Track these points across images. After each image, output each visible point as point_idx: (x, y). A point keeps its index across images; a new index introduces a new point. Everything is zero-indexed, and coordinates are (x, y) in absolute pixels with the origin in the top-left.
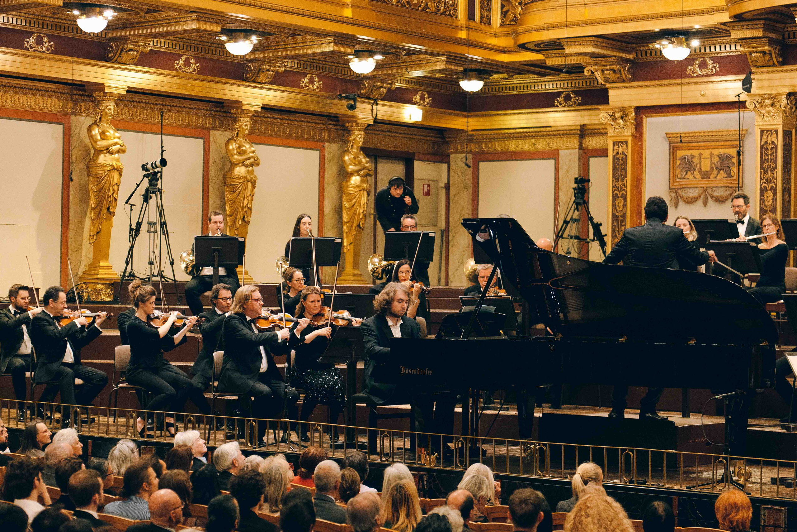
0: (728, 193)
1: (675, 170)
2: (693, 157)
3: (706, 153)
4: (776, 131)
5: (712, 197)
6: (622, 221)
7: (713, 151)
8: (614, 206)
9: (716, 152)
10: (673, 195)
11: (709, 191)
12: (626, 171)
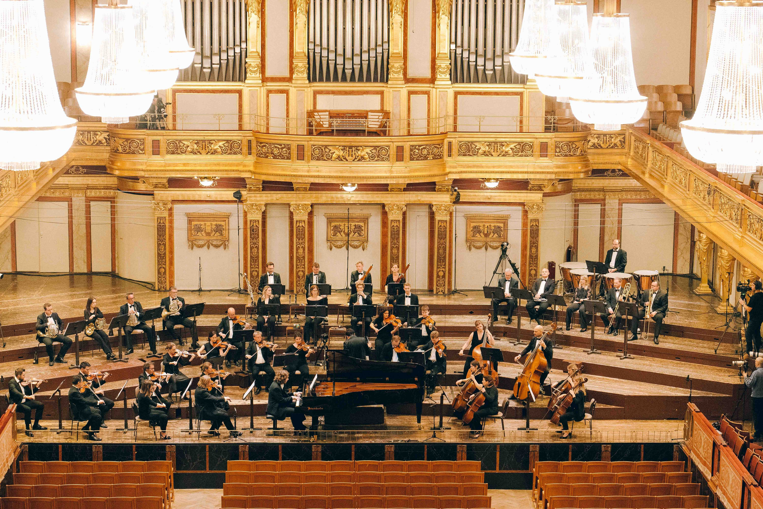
0: (221, 243)
1: (191, 231)
2: (202, 225)
3: (208, 223)
4: (258, 221)
5: (212, 245)
6: (163, 257)
7: (212, 223)
8: (158, 249)
9: (214, 223)
10: (190, 243)
11: (211, 241)
12: (165, 231)
